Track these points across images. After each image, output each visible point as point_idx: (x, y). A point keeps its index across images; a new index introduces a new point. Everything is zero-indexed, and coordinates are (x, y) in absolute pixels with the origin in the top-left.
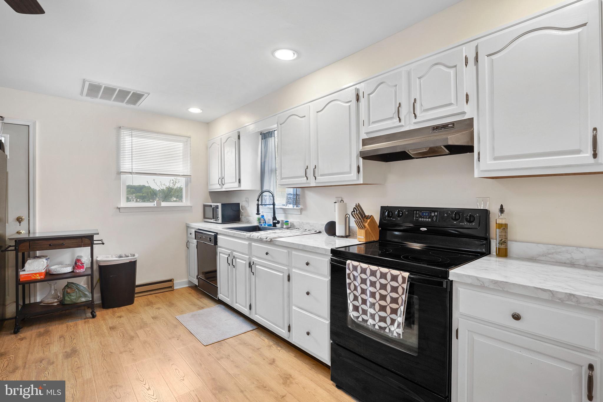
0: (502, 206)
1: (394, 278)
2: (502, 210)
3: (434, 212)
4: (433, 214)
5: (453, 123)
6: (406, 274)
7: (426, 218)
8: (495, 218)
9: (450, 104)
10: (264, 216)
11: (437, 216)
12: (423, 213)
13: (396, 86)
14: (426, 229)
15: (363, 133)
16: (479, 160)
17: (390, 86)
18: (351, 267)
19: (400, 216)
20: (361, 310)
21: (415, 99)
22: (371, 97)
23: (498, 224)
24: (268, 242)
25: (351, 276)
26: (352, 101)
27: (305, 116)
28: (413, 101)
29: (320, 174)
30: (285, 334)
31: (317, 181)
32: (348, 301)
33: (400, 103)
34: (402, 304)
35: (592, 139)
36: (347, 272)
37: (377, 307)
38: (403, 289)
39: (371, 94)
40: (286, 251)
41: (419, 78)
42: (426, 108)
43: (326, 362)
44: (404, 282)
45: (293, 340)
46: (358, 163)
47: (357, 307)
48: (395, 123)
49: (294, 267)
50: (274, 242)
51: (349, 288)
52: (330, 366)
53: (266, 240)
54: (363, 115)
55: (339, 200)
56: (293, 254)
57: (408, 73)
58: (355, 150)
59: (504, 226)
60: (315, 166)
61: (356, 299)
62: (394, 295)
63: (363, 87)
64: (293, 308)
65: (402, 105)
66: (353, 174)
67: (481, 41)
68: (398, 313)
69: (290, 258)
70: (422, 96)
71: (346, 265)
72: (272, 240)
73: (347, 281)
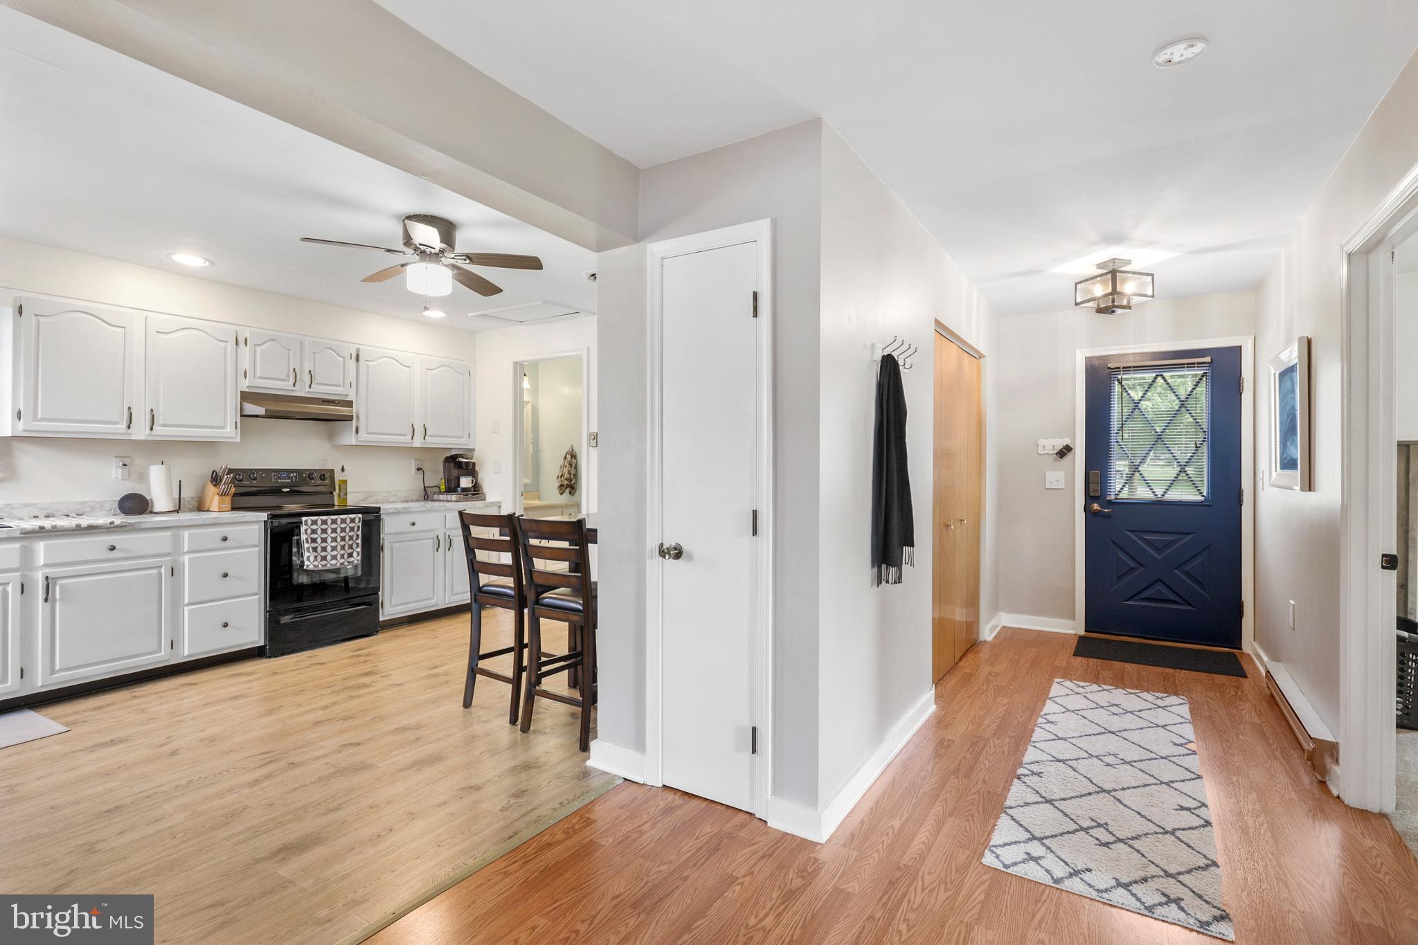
0: (343, 466)
1: (353, 521)
2: (343, 470)
3: (293, 473)
4: (292, 475)
5: (338, 401)
6: (360, 515)
7: (283, 479)
8: (338, 477)
9: (339, 386)
11: (296, 477)
12: (281, 475)
13: (290, 350)
14: (288, 490)
15: (244, 385)
16: (357, 432)
17: (283, 347)
18: (309, 522)
19: (255, 479)
20: (319, 558)
21: (310, 371)
22: (259, 349)
23: (340, 480)
24: (114, 529)
25: (309, 531)
26: (229, 343)
27: (124, 327)
28: (308, 372)
29: (161, 423)
30: (163, 657)
31: (154, 432)
32: (306, 554)
33: (294, 369)
34: (357, 538)
35: (411, 429)
36: (303, 528)
37: (339, 548)
38: (358, 527)
39: (259, 345)
40: (168, 534)
41: (314, 353)
42: (319, 382)
43: (256, 642)
44: (359, 522)
45: (186, 653)
46: (236, 418)
47: (316, 557)
48: (288, 386)
49: (189, 552)
50: (135, 526)
51: (307, 542)
52: (262, 644)
53: (112, 526)
54: (245, 364)
55: (127, 461)
56: (186, 534)
57: (302, 344)
58: (232, 402)
59: (345, 482)
60: (152, 410)
61: (315, 549)
62: (352, 534)
63: (246, 333)
64: (186, 609)
65: (296, 371)
66: (229, 430)
67: (359, 346)
68: (355, 546)
69: (177, 542)
70: (316, 370)
71: (301, 523)
72: (130, 524)
73: (303, 537)
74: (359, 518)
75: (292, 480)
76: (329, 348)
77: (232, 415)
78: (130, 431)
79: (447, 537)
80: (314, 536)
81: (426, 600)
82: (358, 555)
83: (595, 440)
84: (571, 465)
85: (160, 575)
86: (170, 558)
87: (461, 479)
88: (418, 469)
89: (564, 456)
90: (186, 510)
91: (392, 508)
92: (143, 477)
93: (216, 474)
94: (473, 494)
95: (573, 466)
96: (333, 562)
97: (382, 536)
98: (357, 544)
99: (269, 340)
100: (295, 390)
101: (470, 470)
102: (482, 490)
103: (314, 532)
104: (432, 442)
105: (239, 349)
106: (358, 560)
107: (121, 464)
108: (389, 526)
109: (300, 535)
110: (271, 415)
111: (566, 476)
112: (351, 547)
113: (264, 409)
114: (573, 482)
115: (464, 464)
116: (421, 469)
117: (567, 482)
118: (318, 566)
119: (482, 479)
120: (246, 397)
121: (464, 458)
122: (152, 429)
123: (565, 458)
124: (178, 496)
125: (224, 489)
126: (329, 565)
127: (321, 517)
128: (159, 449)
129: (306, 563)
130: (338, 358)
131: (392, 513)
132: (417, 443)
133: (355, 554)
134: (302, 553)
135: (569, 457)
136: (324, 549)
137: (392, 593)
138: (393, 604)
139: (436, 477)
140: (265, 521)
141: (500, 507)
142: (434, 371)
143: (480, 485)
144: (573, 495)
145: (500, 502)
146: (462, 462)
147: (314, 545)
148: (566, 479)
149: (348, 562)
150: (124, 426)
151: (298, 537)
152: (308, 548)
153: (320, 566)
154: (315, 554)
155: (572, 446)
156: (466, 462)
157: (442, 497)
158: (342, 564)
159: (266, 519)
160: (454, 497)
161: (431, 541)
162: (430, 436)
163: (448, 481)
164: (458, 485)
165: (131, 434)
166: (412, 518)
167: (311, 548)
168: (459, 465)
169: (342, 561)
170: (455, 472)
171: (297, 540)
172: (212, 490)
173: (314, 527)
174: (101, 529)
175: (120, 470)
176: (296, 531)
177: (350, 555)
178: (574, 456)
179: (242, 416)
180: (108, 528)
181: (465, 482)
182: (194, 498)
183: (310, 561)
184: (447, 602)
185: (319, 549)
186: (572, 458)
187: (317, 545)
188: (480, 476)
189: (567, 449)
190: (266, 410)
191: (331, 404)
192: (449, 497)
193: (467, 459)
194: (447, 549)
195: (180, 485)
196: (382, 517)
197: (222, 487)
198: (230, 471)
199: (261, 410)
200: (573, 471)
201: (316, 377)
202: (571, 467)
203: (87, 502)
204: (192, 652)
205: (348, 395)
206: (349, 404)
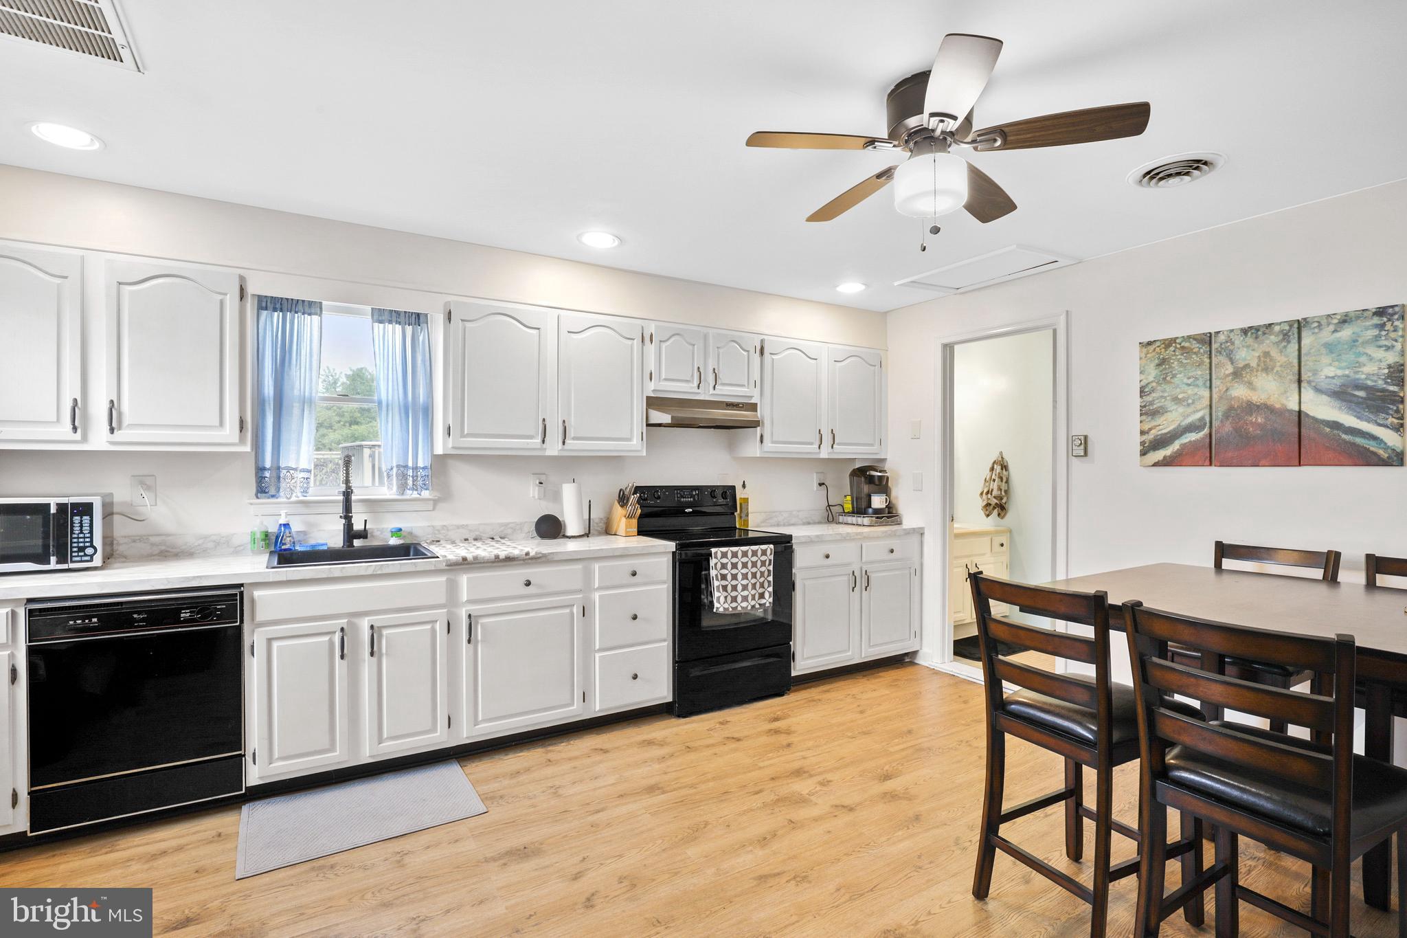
0: (744, 482)
1: (764, 553)
2: (744, 486)
3: (695, 490)
4: (694, 493)
5: (743, 404)
6: (770, 546)
7: (685, 498)
8: (740, 494)
10: (288, 524)
11: (698, 495)
12: (684, 493)
13: (694, 345)
14: (691, 510)
15: (651, 389)
16: (762, 442)
17: (688, 343)
18: (719, 555)
19: (659, 498)
20: (729, 599)
21: (714, 369)
22: (664, 345)
23: (741, 498)
24: (530, 561)
25: (719, 566)
26: (635, 340)
27: (539, 329)
28: (711, 371)
29: (572, 435)
30: (574, 712)
31: (566, 447)
32: (716, 594)
33: (699, 368)
34: (769, 575)
35: (818, 436)
36: (713, 562)
37: (750, 587)
38: (770, 560)
39: (664, 341)
40: (578, 567)
41: (718, 348)
42: (724, 382)
43: (665, 698)
44: (771, 554)
45: (597, 708)
46: (642, 429)
47: (726, 597)
48: (692, 388)
49: (600, 588)
50: (549, 557)
51: (717, 580)
52: (670, 699)
53: (528, 557)
54: (651, 365)
55: (543, 478)
56: (596, 566)
57: (706, 337)
58: (639, 406)
59: (746, 500)
60: (564, 421)
61: (725, 588)
62: (763, 569)
63: (651, 328)
64: (597, 655)
65: (701, 370)
66: (635, 443)
67: (766, 337)
68: (766, 585)
69: (588, 576)
70: (721, 368)
71: (711, 555)
72: (544, 556)
73: (713, 573)
74: (771, 550)
75: (694, 499)
76: (733, 341)
77: (638, 426)
78: (544, 446)
79: (864, 572)
80: (724, 572)
81: (839, 652)
82: (770, 597)
83: (1082, 447)
84: (1001, 479)
85: (572, 614)
86: (581, 596)
87: (872, 497)
88: (821, 484)
89: (990, 465)
90: (596, 533)
91: (803, 536)
92: (557, 497)
93: (623, 493)
94: (888, 517)
95: (1004, 480)
96: (744, 604)
97: (794, 571)
98: (769, 582)
99: (673, 335)
100: (699, 393)
101: (882, 486)
102: (896, 510)
103: (724, 566)
104: (842, 451)
105: (644, 347)
106: (770, 603)
107: (538, 483)
108: (802, 560)
109: (709, 570)
110: (677, 424)
111: (995, 493)
112: (762, 586)
113: (670, 416)
114: (1004, 501)
115: (876, 478)
116: (823, 484)
117: (996, 501)
118: (728, 609)
119: (897, 498)
120: (654, 403)
121: (877, 471)
122: (564, 443)
123: (992, 469)
124: (588, 518)
125: (631, 510)
126: (739, 608)
127: (731, 548)
128: (571, 465)
129: (716, 605)
130: (744, 352)
131: (805, 543)
132: (825, 453)
133: (767, 595)
134: (711, 592)
135: (998, 468)
136: (734, 588)
137: (804, 644)
138: (805, 656)
139: (843, 495)
140: (673, 552)
141: (922, 534)
142: (843, 364)
143: (894, 505)
144: (1002, 518)
145: (922, 528)
146: (873, 476)
147: (724, 583)
148: (995, 497)
149: (759, 604)
150: (539, 440)
151: (707, 572)
152: (718, 587)
153: (730, 609)
154: (726, 594)
155: (1001, 453)
156: (878, 476)
157: (850, 519)
158: (753, 607)
159: (675, 550)
160: (866, 521)
161: (846, 578)
162: (838, 444)
163: (856, 499)
164: (869, 505)
165: (545, 449)
166: (826, 549)
167: (721, 587)
168: (871, 480)
169: (753, 603)
170: (866, 488)
171: (705, 575)
172: (619, 512)
173: (724, 561)
174: (517, 560)
175: (537, 488)
176: (704, 563)
177: (762, 596)
178: (1004, 467)
179: (648, 425)
180: (524, 560)
181: (878, 501)
182: (601, 519)
183: (721, 603)
184: (863, 656)
185: (729, 588)
186: (1002, 469)
187: (727, 583)
188: (894, 493)
189: (994, 456)
190: (672, 418)
191: (735, 408)
192: (860, 520)
193: (880, 472)
194: (864, 588)
195: (590, 505)
196: (794, 547)
197: (629, 508)
198: (638, 489)
199: (665, 418)
200: (1004, 486)
201: (721, 377)
202: (1002, 481)
203: (508, 524)
204: (604, 707)
205: (752, 397)
206: (753, 407)
